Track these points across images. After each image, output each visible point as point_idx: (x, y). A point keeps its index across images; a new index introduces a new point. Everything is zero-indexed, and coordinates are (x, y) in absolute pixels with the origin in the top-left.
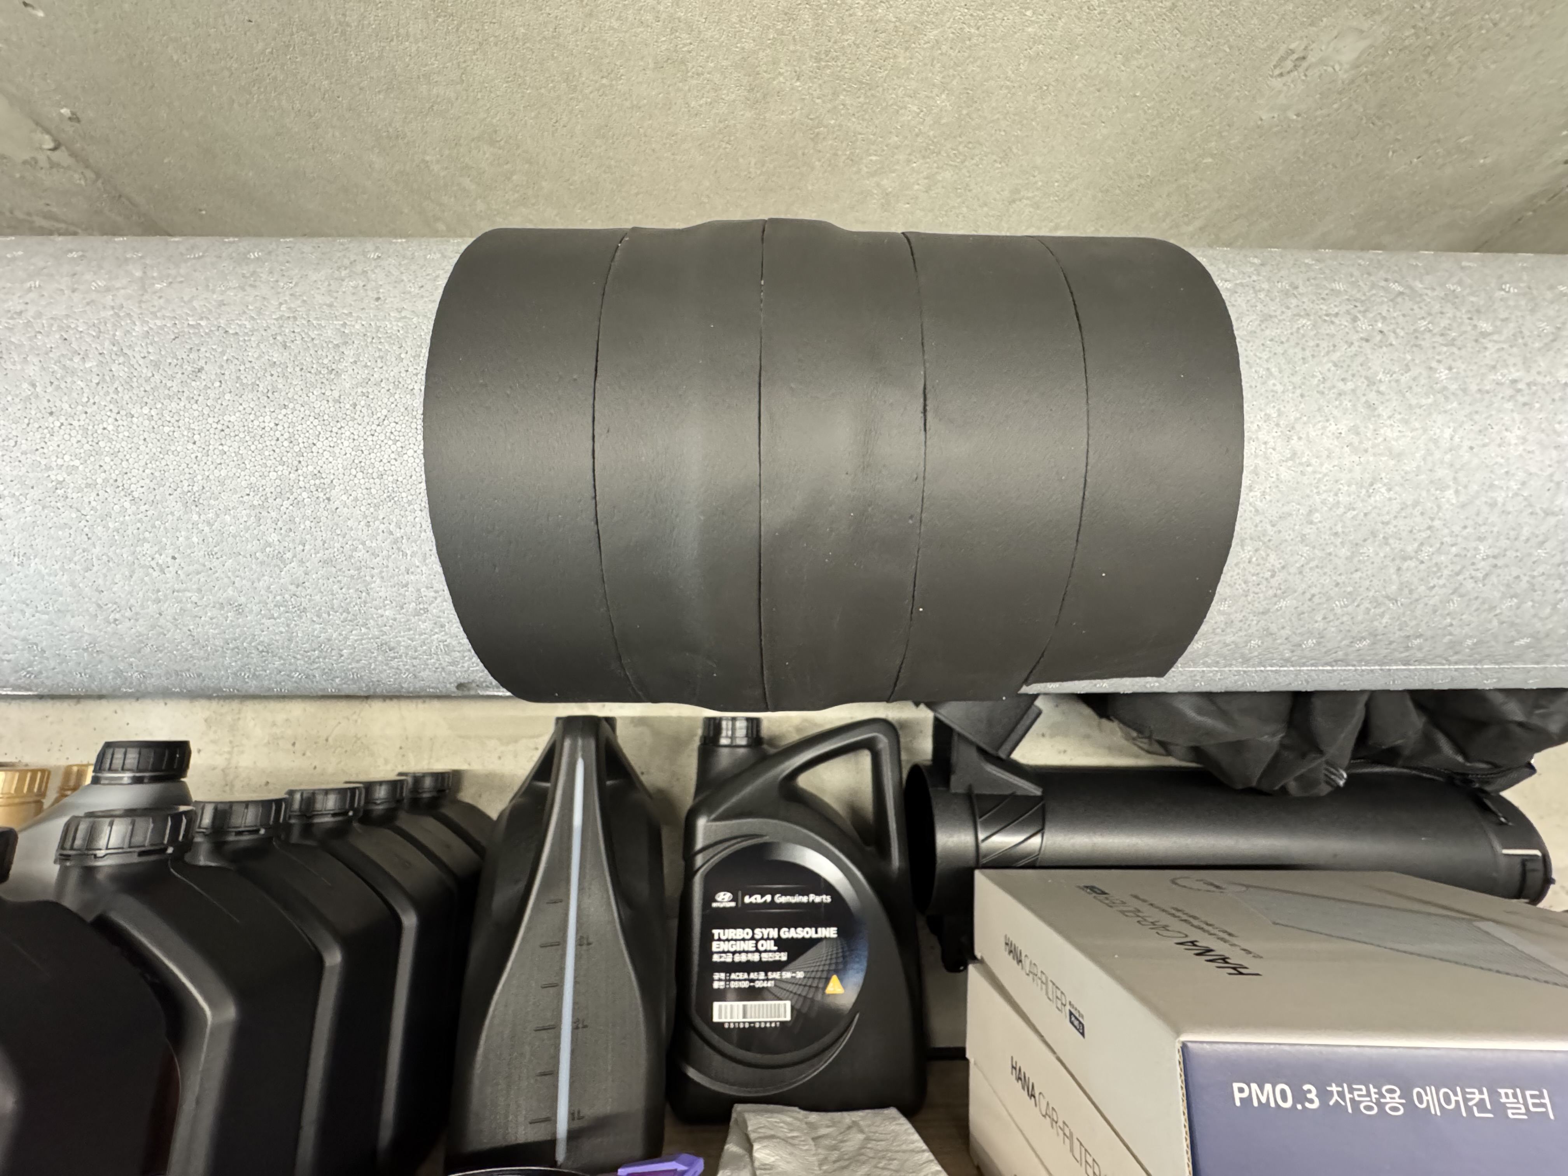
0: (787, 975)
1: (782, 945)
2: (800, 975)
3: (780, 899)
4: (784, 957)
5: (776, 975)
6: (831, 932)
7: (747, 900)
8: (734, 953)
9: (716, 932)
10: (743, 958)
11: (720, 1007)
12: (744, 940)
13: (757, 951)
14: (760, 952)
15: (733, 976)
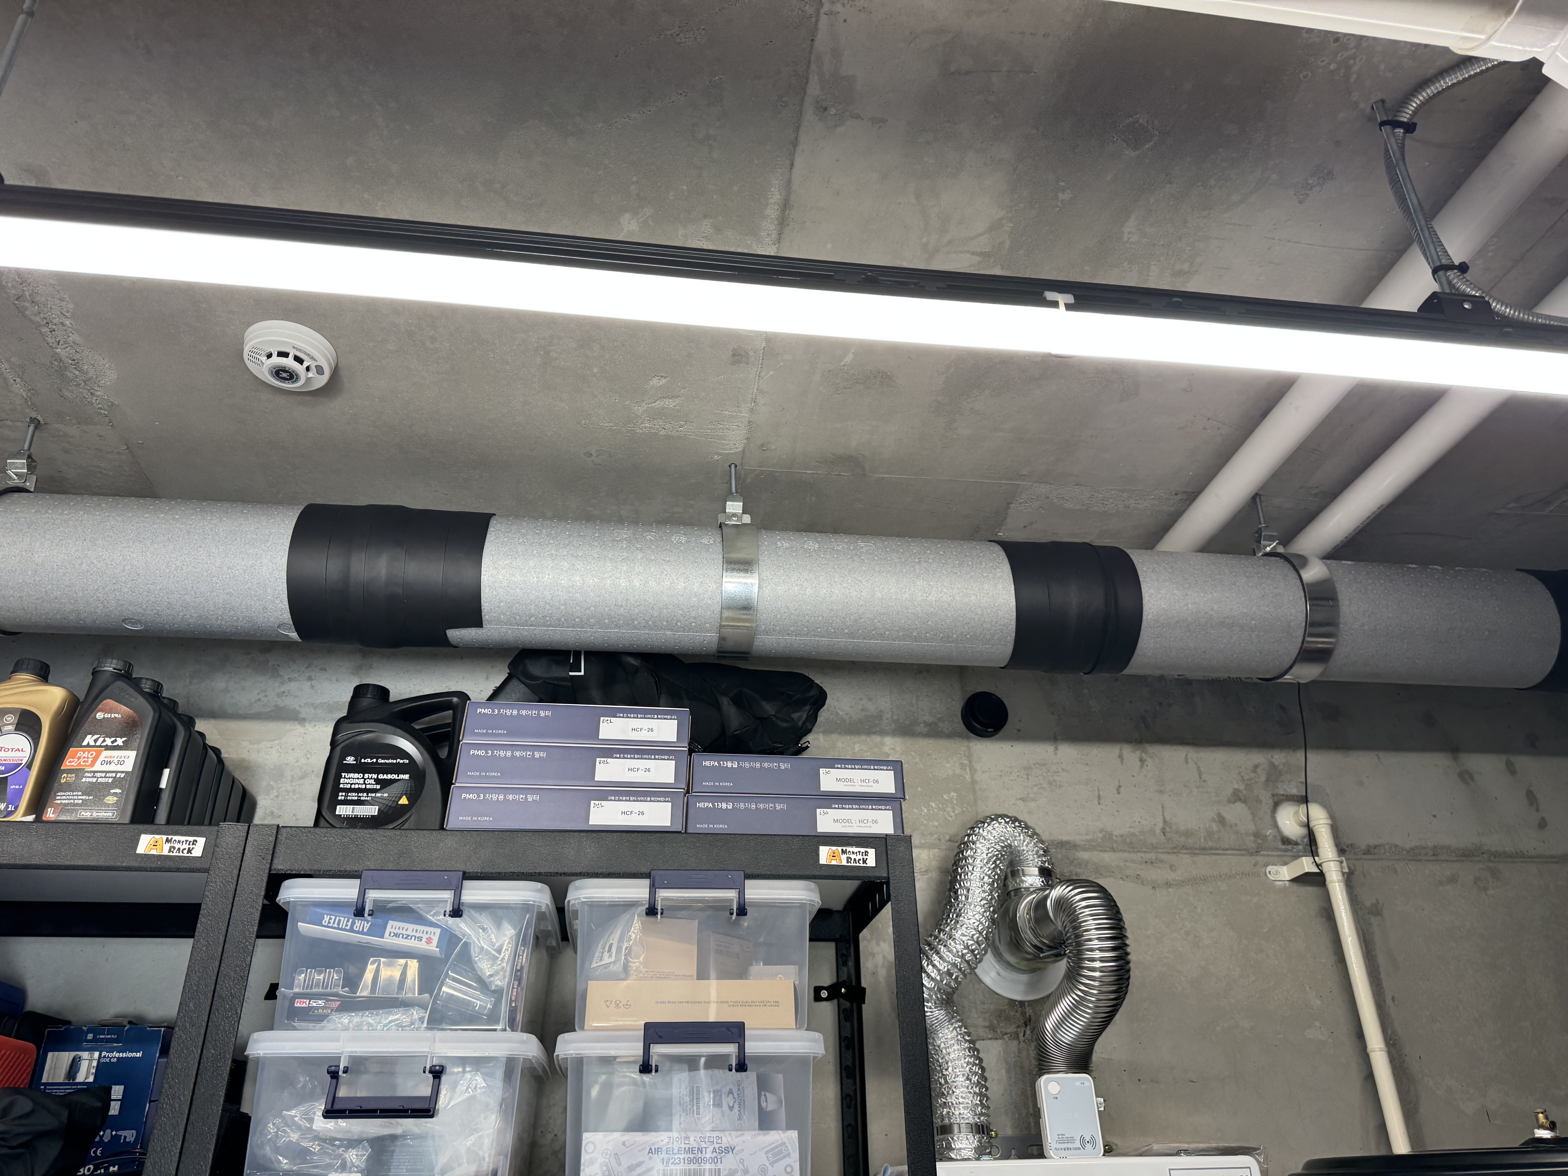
0: (378, 795)
1: (377, 781)
2: (386, 795)
3: (380, 761)
4: (378, 787)
5: (373, 795)
6: (407, 777)
7: (363, 761)
8: (351, 784)
9: (343, 774)
10: (357, 786)
11: (340, 808)
12: (358, 778)
13: (364, 783)
14: (366, 784)
15: (349, 794)
